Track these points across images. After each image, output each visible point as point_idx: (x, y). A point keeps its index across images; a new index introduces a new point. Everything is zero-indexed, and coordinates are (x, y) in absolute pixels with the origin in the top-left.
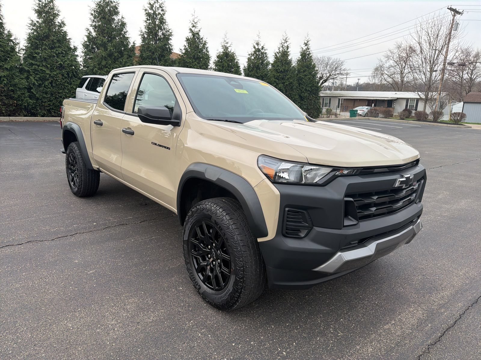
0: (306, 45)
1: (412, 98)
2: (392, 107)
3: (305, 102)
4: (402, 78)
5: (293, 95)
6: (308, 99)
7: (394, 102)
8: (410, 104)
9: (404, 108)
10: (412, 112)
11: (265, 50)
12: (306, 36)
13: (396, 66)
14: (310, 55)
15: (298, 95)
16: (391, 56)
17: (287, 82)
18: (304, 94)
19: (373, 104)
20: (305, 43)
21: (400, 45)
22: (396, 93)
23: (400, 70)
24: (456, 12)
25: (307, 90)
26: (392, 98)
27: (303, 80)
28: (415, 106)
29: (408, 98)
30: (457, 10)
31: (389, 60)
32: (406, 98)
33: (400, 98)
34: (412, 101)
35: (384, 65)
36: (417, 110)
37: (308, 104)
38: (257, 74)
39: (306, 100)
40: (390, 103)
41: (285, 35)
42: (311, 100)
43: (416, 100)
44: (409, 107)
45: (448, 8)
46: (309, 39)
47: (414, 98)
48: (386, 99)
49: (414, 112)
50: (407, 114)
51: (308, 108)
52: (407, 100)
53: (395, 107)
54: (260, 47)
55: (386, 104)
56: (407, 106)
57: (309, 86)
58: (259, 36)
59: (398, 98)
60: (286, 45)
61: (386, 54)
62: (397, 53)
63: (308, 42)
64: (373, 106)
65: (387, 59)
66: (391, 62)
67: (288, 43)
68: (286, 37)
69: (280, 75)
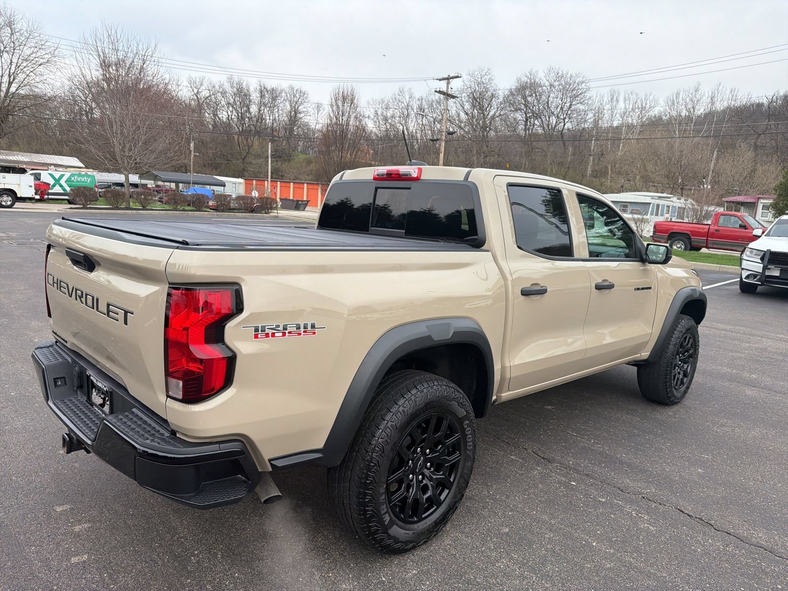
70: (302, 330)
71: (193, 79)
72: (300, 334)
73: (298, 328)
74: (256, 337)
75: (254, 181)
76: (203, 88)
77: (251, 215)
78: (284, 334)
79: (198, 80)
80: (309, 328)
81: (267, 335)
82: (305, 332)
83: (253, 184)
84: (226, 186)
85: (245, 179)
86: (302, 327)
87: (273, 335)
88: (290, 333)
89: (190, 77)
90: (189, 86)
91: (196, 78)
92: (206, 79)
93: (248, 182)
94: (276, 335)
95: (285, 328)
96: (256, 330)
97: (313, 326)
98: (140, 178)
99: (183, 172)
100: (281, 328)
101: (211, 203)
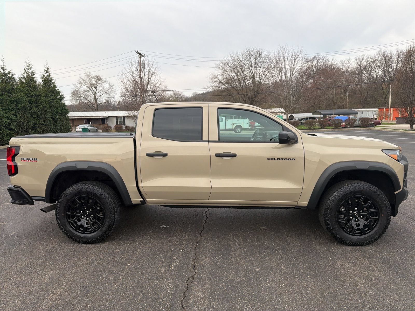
0: (46, 72)
1: (120, 116)
2: (106, 123)
3: (58, 123)
4: (96, 100)
5: (48, 117)
6: (60, 120)
7: (106, 119)
8: (119, 120)
9: (116, 124)
10: (122, 127)
11: (12, 75)
12: (46, 65)
13: (89, 90)
14: (53, 81)
15: (51, 117)
16: (83, 83)
17: (40, 106)
18: (55, 116)
19: (90, 122)
20: (45, 70)
21: (88, 74)
22: (106, 113)
23: (93, 94)
24: (141, 55)
25: (58, 112)
26: (104, 116)
27: (52, 103)
28: (123, 122)
29: (117, 116)
30: (141, 53)
31: (82, 86)
32: (115, 116)
33: (110, 117)
34: (120, 118)
35: (79, 90)
36: (125, 125)
37: (61, 125)
38: (9, 98)
39: (58, 122)
40: (103, 120)
41: (28, 62)
42: (62, 121)
43: (123, 118)
44: (119, 123)
45: (136, 52)
46: (49, 67)
47: (122, 116)
48: (100, 117)
49: (124, 126)
50: (119, 129)
51: (62, 129)
52: (116, 117)
53: (108, 123)
54: (7, 72)
55: (101, 121)
56: (117, 122)
57: (59, 109)
58: (3, 60)
59: (109, 117)
60: (30, 71)
61: (79, 81)
62: (88, 80)
63: (48, 69)
64: (90, 124)
65: (80, 85)
66: (84, 88)
67: (32, 69)
68: (29, 64)
69: (31, 99)
70: (33, 160)
71: (358, 57)
72: (33, 161)
73: (32, 159)
74: (22, 161)
75: (385, 109)
76: (364, 60)
77: (353, 129)
78: (29, 161)
79: (361, 57)
80: (35, 160)
81: (24, 160)
82: (34, 161)
83: (383, 111)
84: (359, 114)
85: (379, 109)
86: (33, 159)
87: (26, 161)
88: (30, 160)
89: (356, 56)
90: (356, 61)
91: (360, 56)
92: (366, 56)
93: (381, 110)
94: (27, 161)
95: (29, 159)
96: (22, 159)
97: (36, 159)
98: (313, 114)
99: (342, 109)
100: (28, 159)
101: (343, 124)
